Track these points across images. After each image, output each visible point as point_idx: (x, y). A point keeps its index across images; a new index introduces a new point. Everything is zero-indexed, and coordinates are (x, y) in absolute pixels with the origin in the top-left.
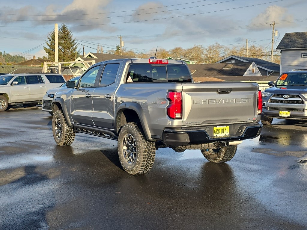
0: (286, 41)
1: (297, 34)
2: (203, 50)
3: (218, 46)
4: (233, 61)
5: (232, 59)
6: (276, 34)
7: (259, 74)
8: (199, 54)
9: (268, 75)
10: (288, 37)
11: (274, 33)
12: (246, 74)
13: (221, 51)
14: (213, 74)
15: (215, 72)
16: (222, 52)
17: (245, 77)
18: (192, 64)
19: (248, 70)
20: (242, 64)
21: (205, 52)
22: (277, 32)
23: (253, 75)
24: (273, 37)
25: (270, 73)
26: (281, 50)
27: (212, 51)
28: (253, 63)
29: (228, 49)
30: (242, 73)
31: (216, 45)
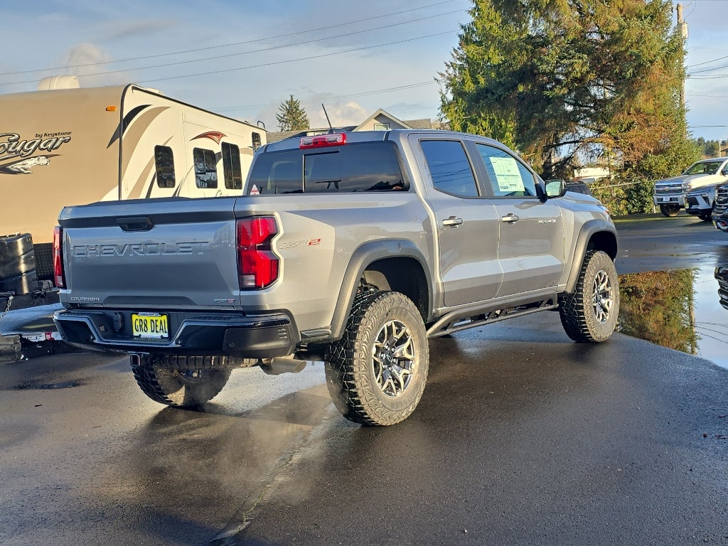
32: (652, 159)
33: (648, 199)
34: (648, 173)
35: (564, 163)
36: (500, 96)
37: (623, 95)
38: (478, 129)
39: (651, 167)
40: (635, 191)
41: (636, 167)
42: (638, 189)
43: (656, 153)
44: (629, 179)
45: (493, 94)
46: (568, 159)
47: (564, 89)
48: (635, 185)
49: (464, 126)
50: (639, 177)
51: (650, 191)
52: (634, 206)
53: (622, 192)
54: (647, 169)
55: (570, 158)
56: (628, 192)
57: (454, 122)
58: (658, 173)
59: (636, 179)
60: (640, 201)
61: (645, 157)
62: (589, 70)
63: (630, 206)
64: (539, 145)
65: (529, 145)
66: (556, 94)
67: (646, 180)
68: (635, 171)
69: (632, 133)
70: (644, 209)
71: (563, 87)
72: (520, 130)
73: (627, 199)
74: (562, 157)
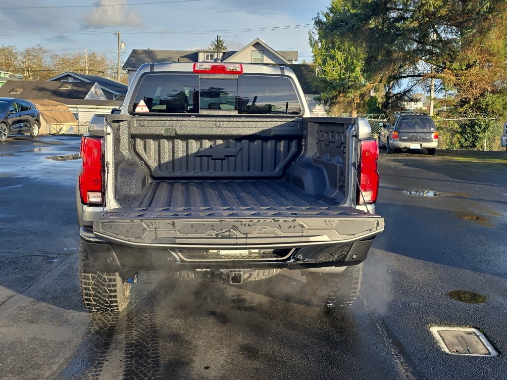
0: (133, 60)
1: (145, 51)
2: (16, 53)
3: (41, 49)
4: (70, 80)
5: (69, 76)
6: (123, 47)
7: (103, 98)
8: (11, 60)
9: (114, 100)
10: (135, 55)
11: (120, 45)
12: (87, 97)
13: (46, 57)
14: (46, 95)
15: (49, 93)
16: (48, 60)
17: (87, 100)
18: (3, 76)
19: (89, 93)
20: (82, 84)
21: (20, 58)
22: (123, 44)
23: (95, 98)
24: (119, 50)
25: (116, 96)
26: (128, 70)
27: (31, 57)
28: (96, 83)
29: (57, 56)
30: (82, 96)
31: (37, 47)
32: (489, 98)
33: (480, 135)
34: (484, 111)
35: (404, 95)
36: (353, 26)
37: (475, 31)
38: (334, 63)
39: (487, 105)
40: (469, 126)
41: (473, 105)
42: (472, 124)
43: (493, 92)
44: (465, 114)
45: (347, 24)
46: (407, 91)
47: (415, 22)
48: (469, 120)
49: (324, 61)
50: (475, 113)
51: (483, 128)
52: (466, 140)
53: (457, 126)
54: (484, 107)
55: (409, 91)
56: (463, 126)
57: (317, 56)
58: (493, 112)
59: (471, 116)
60: (473, 136)
61: (482, 95)
62: (441, 4)
63: (463, 140)
64: (384, 75)
65: (375, 74)
66: (407, 26)
67: (481, 118)
68: (471, 108)
69: (473, 71)
70: (476, 144)
71: (413, 21)
72: (369, 62)
73: (461, 133)
74: (402, 89)
